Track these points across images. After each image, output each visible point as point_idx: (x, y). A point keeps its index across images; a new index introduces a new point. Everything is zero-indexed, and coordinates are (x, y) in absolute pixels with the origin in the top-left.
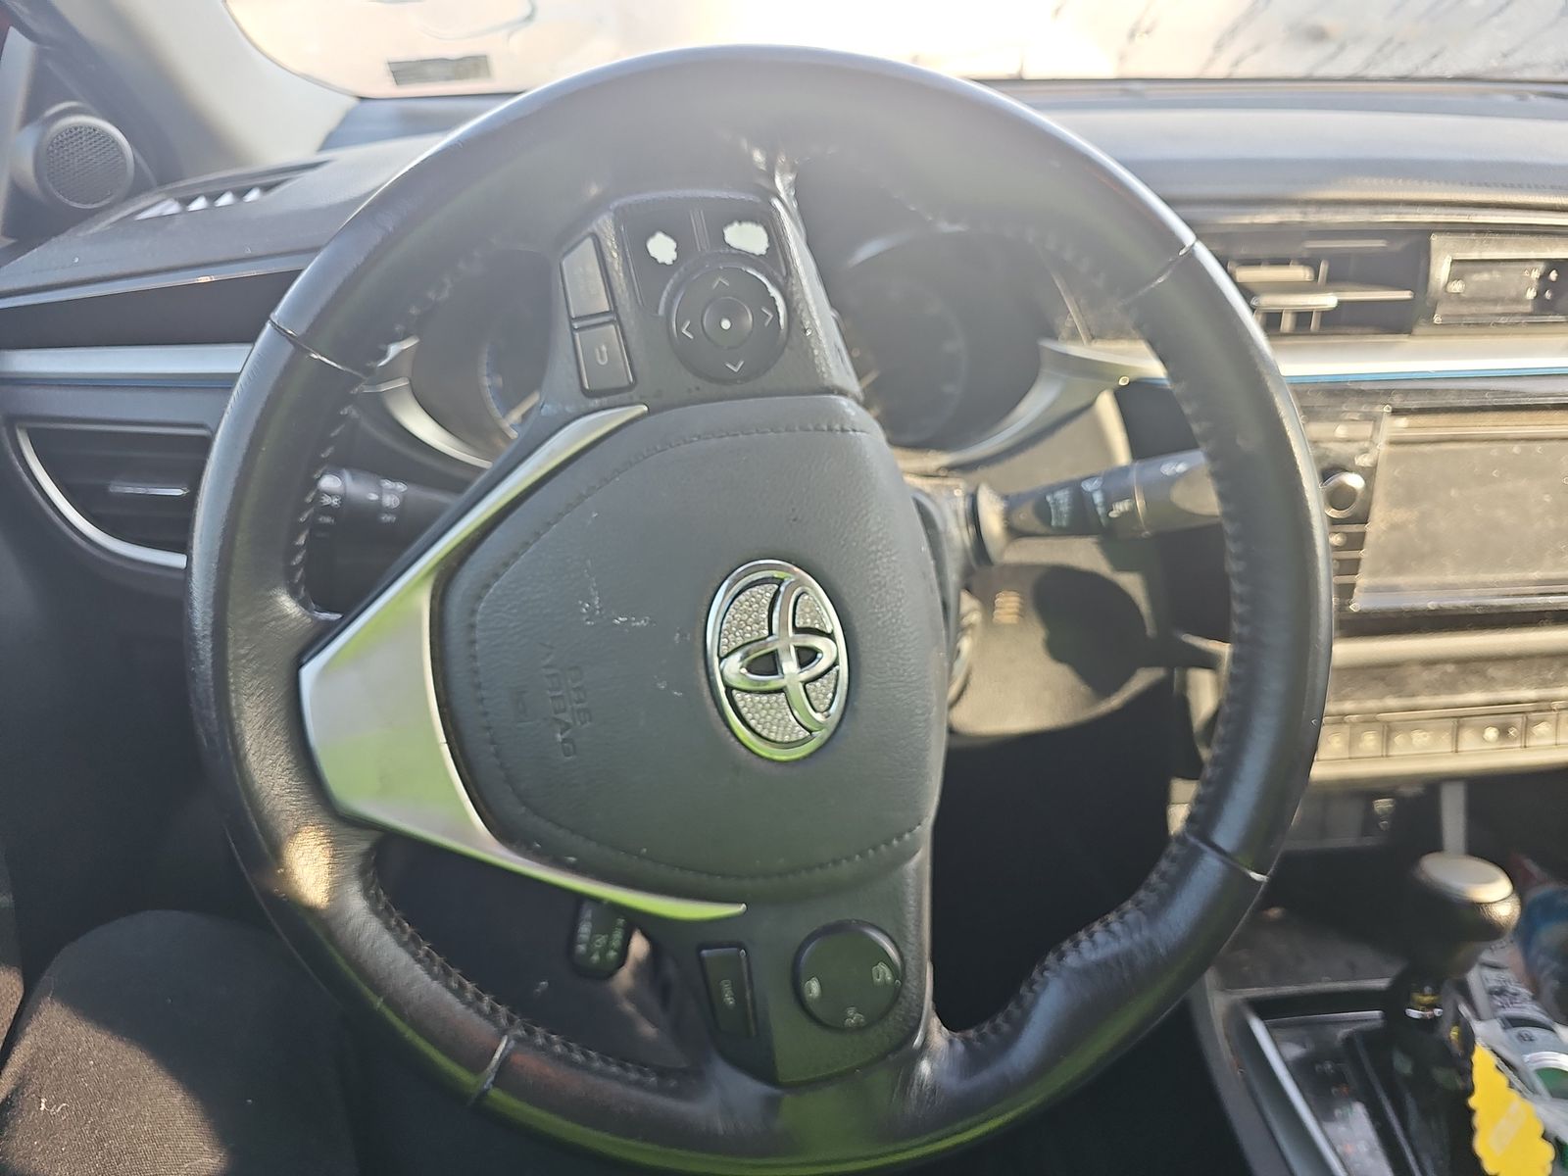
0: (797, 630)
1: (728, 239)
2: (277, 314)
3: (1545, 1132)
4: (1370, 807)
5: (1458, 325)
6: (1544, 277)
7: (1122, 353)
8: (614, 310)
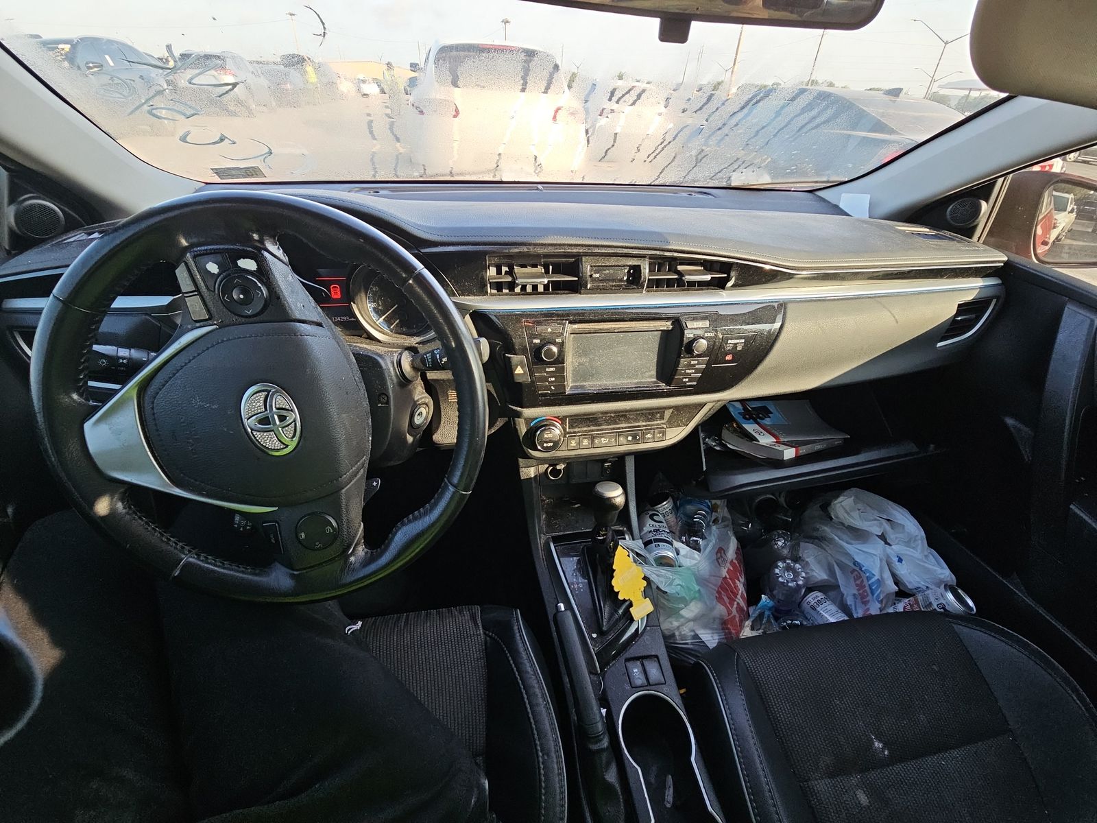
0: (277, 409)
1: (239, 265)
2: (55, 291)
3: (645, 576)
4: (603, 466)
5: (597, 290)
6: (629, 272)
7: (470, 301)
8: (198, 289)
